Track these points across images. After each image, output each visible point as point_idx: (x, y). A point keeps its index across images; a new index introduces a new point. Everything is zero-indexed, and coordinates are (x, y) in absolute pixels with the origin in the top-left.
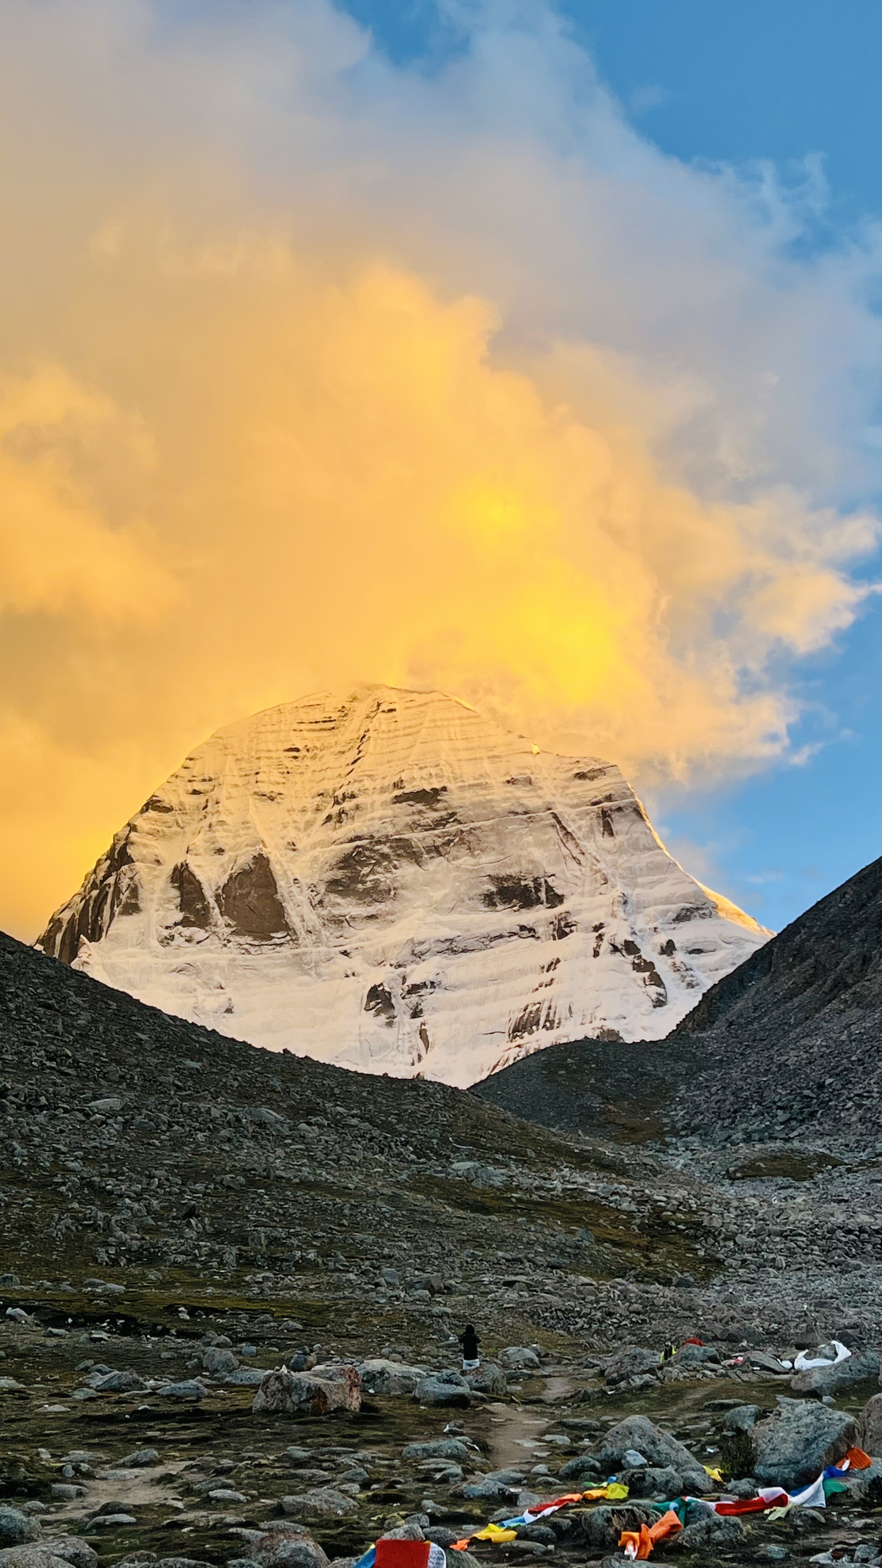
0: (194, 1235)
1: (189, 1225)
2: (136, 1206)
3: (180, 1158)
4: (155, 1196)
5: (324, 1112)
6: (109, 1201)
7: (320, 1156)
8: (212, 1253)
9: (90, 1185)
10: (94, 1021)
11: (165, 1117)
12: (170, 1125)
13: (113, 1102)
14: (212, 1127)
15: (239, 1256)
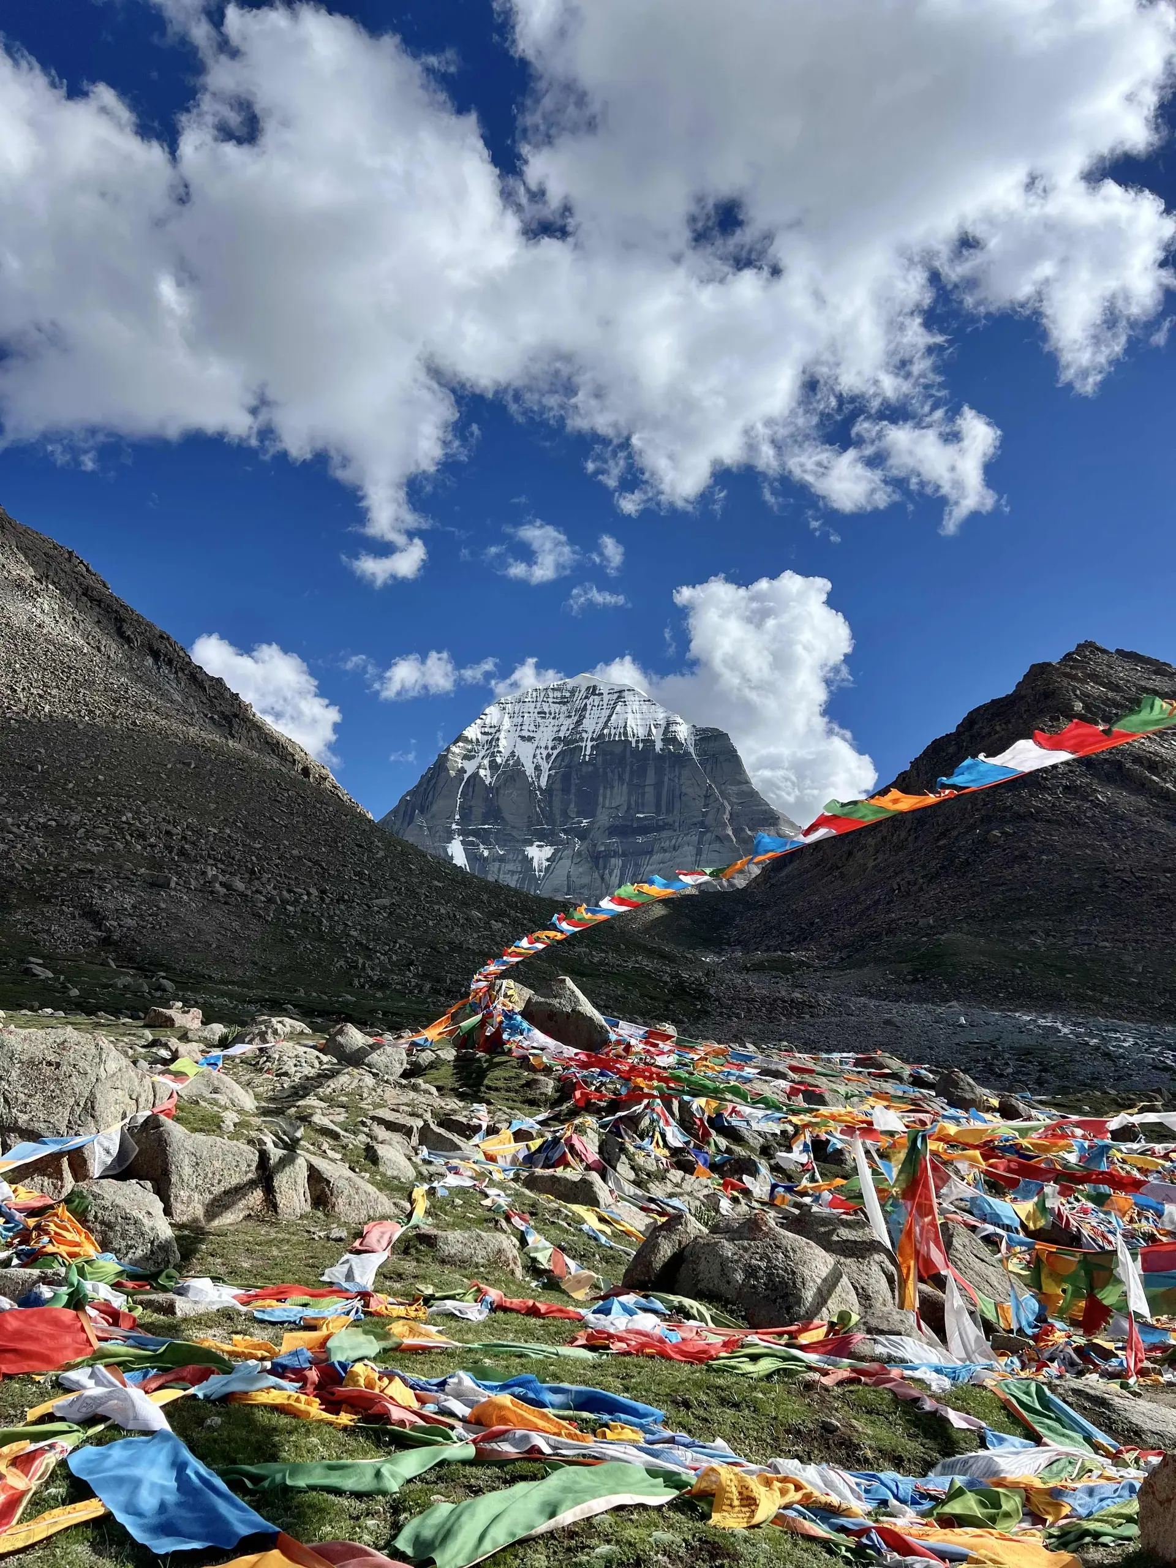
0: (411, 975)
1: (409, 970)
2: (382, 958)
3: (416, 934)
4: (396, 953)
5: (508, 916)
6: (369, 953)
7: (498, 939)
8: (417, 985)
9: (361, 944)
10: (386, 857)
11: (414, 912)
12: (415, 916)
13: (386, 902)
14: (440, 918)
15: (432, 988)
